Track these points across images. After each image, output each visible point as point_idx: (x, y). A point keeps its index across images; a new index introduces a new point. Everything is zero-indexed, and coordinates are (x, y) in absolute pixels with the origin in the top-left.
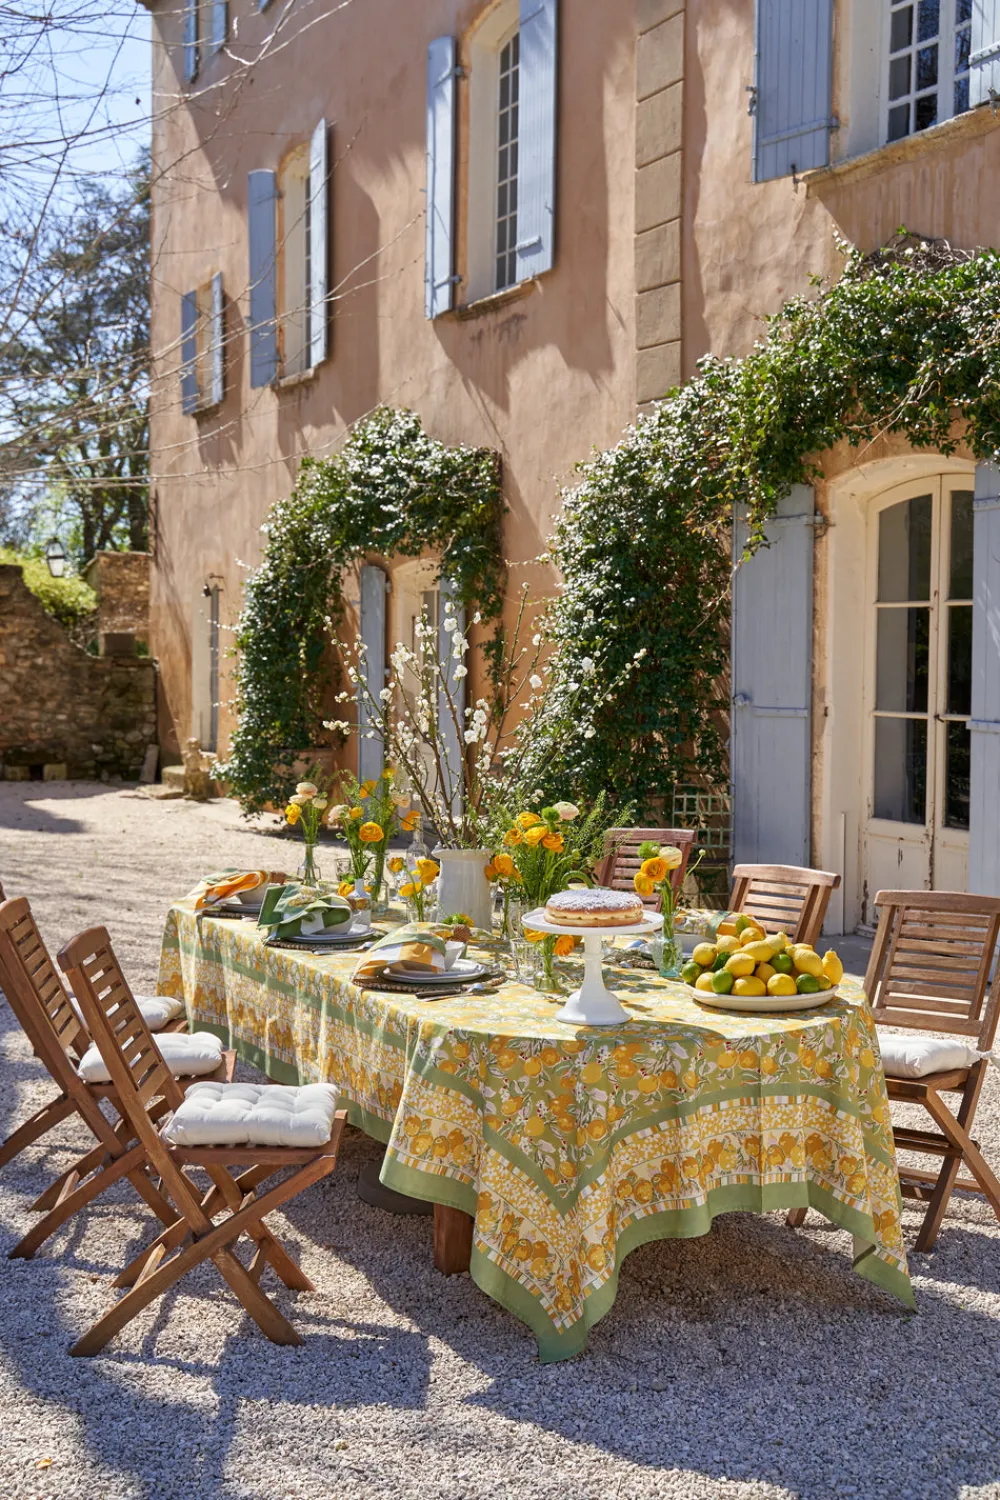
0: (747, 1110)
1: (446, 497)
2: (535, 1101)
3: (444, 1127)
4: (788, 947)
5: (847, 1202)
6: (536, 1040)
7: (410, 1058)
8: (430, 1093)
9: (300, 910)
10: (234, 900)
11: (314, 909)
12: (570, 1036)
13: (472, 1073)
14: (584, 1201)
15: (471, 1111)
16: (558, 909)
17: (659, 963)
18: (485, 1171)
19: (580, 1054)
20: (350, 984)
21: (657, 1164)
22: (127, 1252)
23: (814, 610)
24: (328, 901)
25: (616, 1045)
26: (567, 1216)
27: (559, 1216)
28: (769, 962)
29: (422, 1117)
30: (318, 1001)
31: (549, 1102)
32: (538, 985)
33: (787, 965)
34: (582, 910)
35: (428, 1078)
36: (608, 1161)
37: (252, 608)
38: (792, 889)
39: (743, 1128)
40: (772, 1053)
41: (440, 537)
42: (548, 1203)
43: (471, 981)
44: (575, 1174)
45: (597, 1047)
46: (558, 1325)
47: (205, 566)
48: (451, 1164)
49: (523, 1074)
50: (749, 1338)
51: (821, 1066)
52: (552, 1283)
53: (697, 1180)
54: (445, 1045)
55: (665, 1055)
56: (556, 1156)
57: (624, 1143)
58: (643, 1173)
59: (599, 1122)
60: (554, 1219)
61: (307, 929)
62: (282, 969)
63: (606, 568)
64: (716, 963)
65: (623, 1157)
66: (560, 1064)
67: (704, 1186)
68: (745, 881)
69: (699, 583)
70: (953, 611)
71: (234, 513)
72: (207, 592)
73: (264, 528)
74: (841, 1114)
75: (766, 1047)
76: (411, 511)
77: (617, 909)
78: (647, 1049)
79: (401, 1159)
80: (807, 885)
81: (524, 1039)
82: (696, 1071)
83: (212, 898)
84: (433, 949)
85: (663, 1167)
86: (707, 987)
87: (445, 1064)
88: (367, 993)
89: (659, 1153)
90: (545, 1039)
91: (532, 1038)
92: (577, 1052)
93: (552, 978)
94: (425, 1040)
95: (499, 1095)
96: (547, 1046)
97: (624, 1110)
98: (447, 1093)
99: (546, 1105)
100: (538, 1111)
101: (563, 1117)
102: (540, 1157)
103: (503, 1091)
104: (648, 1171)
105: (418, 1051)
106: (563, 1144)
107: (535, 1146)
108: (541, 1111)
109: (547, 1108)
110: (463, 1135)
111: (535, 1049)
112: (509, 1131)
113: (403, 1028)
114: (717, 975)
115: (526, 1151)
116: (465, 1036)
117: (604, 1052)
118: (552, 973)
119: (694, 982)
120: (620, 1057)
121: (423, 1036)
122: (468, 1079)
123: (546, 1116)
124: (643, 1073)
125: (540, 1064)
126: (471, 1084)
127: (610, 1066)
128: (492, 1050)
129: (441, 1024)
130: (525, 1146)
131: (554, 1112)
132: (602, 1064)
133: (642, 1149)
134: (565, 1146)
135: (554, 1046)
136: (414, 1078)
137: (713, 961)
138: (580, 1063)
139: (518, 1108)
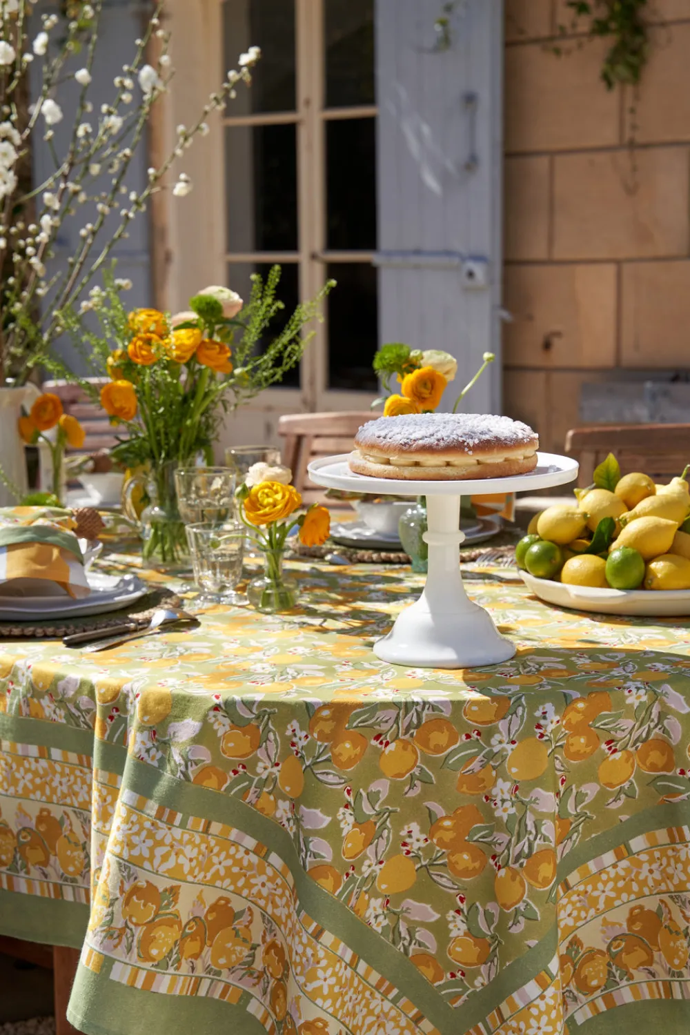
2: (400, 822)
3: (200, 899)
6: (408, 706)
7: (112, 769)
8: (177, 833)
13: (263, 783)
16: (404, 448)
19: (502, 725)
21: (620, 917)
25: (569, 700)
29: (162, 884)
31: (431, 823)
34: (457, 447)
35: (170, 805)
42: (417, 1019)
45: (533, 708)
48: (208, 970)
49: (378, 774)
54: (205, 736)
55: (649, 709)
58: (594, 938)
59: (547, 853)
66: (455, 750)
78: (621, 702)
79: (120, 974)
81: (385, 705)
85: (633, 920)
87: (205, 772)
89: (624, 896)
90: (429, 703)
91: (401, 703)
92: (495, 721)
93: (281, 590)
94: (151, 728)
95: (335, 824)
96: (432, 715)
97: (571, 824)
98: (206, 831)
99: (422, 831)
100: (405, 844)
101: (461, 852)
102: (404, 933)
103: (344, 814)
104: (603, 932)
105: (140, 750)
106: (459, 902)
107: (395, 913)
108: (412, 843)
109: (424, 836)
110: (231, 908)
111: (406, 724)
112: (351, 892)
113: (78, 709)
114: (608, 560)
115: (378, 925)
116: (251, 712)
117: (547, 715)
118: (281, 580)
119: (555, 575)
120: (573, 722)
121: (143, 721)
122: (251, 797)
123: (421, 853)
124: (610, 749)
125: (415, 752)
126: (258, 807)
127: (557, 742)
128: (315, 735)
129: (182, 693)
130: (376, 917)
131: (441, 842)
132: (546, 741)
133: (595, 894)
134: (464, 906)
135: (447, 714)
136: (136, 809)
137: (585, 534)
138: (500, 742)
139: (368, 843)
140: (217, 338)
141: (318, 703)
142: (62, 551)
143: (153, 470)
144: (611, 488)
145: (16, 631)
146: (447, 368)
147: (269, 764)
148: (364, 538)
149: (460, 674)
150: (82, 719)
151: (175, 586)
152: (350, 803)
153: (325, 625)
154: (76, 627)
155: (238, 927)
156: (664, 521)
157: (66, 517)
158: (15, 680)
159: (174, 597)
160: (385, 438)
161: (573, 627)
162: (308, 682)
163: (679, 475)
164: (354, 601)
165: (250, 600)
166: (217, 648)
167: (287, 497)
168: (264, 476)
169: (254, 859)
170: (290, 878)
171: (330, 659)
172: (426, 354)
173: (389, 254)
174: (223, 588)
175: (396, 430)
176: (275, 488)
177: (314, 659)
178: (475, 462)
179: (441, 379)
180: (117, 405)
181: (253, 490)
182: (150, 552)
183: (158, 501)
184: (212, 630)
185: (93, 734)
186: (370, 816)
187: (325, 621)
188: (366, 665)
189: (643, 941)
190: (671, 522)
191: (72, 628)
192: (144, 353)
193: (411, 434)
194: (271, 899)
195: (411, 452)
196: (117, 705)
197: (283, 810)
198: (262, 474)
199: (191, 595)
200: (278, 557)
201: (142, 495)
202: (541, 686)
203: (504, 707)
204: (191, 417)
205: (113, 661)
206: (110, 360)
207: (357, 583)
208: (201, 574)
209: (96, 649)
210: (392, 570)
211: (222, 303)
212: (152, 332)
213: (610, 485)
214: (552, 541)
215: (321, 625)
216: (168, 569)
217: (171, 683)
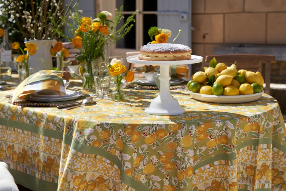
0: (249, 152)
2: (150, 156)
6: (153, 125)
13: (111, 146)
16: (153, 52)
19: (180, 131)
21: (209, 182)
25: (199, 124)
29: (83, 173)
31: (159, 156)
34: (168, 52)
39: (246, 161)
45: (189, 127)
49: (144, 143)
54: (95, 132)
55: (222, 128)
56: (162, 183)
58: (201, 187)
64: (209, 81)
66: (166, 137)
78: (214, 125)
81: (146, 125)
85: (212, 183)
87: (95, 142)
88: (26, 109)
89: (211, 177)
90: (159, 124)
91: (150, 124)
92: (177, 130)
93: (120, 95)
94: (80, 131)
96: (160, 128)
97: (197, 157)
98: (95, 157)
99: (156, 158)
100: (152, 161)
101: (168, 164)
102: (151, 184)
103: (134, 155)
104: (204, 185)
105: (76, 138)
106: (167, 177)
107: (149, 179)
108: (154, 161)
109: (157, 159)
110: (104, 179)
111: (152, 131)
112: (135, 174)
113: (60, 126)
114: (213, 87)
115: (144, 182)
116: (108, 126)
117: (193, 129)
118: (120, 92)
119: (198, 92)
120: (200, 131)
121: (77, 129)
122: (108, 149)
123: (156, 163)
124: (210, 138)
125: (154, 138)
126: (110, 152)
127: (195, 136)
128: (126, 133)
129: (89, 121)
130: (143, 180)
131: (162, 161)
132: (192, 136)
133: (203, 175)
134: (168, 178)
135: (164, 128)
136: (75, 155)
137: (207, 80)
138: (179, 136)
139: (141, 161)
140: (105, 25)
141: (127, 124)
142: (58, 83)
143: (87, 62)
144: (214, 67)
145: (44, 104)
146: (169, 34)
147: (113, 141)
148: (146, 83)
149: (169, 117)
150: (61, 129)
151: (91, 94)
152: (136, 151)
153: (132, 104)
154: (61, 104)
155: (106, 184)
156: (229, 76)
157: (60, 73)
158: (43, 118)
159: (90, 97)
160: (148, 49)
161: (202, 106)
162: (125, 119)
163: (234, 64)
164: (141, 99)
165: (111, 98)
166: (101, 109)
167: (122, 68)
168: (116, 62)
169: (110, 166)
170: (120, 172)
171: (132, 113)
172: (163, 30)
173: (160, 11)
174: (104, 94)
175: (151, 47)
176: (118, 65)
177: (128, 113)
178: (173, 56)
179: (167, 36)
180: (76, 43)
181: (112, 66)
182: (85, 86)
183: (88, 71)
184: (100, 105)
185: (63, 133)
186: (142, 154)
187: (132, 103)
188: (142, 115)
189: (215, 189)
190: (231, 76)
191: (60, 104)
192: (84, 29)
193: (155, 48)
194: (115, 177)
195: (155, 53)
196: (70, 125)
197: (117, 153)
198: (115, 61)
199: (95, 97)
200: (120, 85)
201: (83, 69)
202: (191, 120)
203: (180, 126)
204: (97, 47)
205: (70, 112)
206: (76, 32)
207: (143, 94)
208: (98, 90)
209: (66, 109)
210: (153, 91)
211: (106, 15)
212: (87, 23)
213: (214, 66)
214: (198, 82)
215: (131, 105)
216: (90, 90)
217: (86, 118)
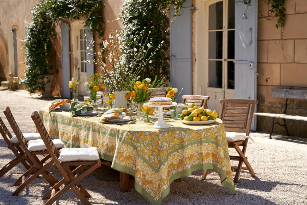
0: (199, 147)
1: (87, 3)
2: (149, 146)
3: (127, 154)
4: (205, 110)
5: (221, 168)
6: (149, 132)
7: (118, 138)
8: (123, 146)
9: (81, 108)
10: (58, 107)
11: (84, 107)
12: (157, 130)
13: (134, 141)
14: (162, 169)
15: (133, 150)
17: (172, 116)
18: (138, 163)
19: (160, 135)
20: (99, 123)
21: (178, 160)
22: (42, 193)
23: (192, 32)
24: (88, 105)
25: (168, 132)
26: (157, 174)
27: (155, 173)
28: (201, 113)
29: (122, 152)
30: (89, 128)
31: (153, 146)
32: (145, 121)
33: (205, 114)
34: (159, 101)
35: (123, 143)
36: (167, 159)
37: (29, 35)
38: (197, 101)
39: (198, 151)
40: (204, 133)
41: (85, 14)
42: (152, 171)
43: (129, 121)
44: (159, 163)
45: (164, 133)
46: (155, 199)
47: (11, 23)
48: (128, 163)
49: (146, 140)
50: (199, 201)
51: (214, 136)
52: (154, 190)
53: (188, 162)
54: (127, 135)
55: (180, 134)
56: (154, 159)
57: (171, 156)
58: (175, 163)
59: (165, 150)
60: (154, 174)
61: (82, 112)
62: (78, 122)
63: (136, 22)
64: (188, 114)
65: (170, 159)
66: (155, 137)
67: (190, 164)
68: (185, 99)
69: (160, 26)
70: (229, 32)
71: (20, 8)
72: (13, 30)
73: (32, 12)
74: (219, 147)
75: (202, 132)
76: (77, 7)
77: (167, 101)
78: (176, 133)
79: (117, 162)
80: (201, 100)
81: (146, 132)
82: (187, 138)
83: (53, 107)
84: (119, 114)
85: (180, 161)
86: (187, 120)
87: (127, 139)
88: (104, 125)
89: (178, 158)
93: (148, 120)
95: (141, 145)
97: (171, 148)
98: (127, 146)
100: (150, 149)
101: (156, 150)
102: (150, 160)
105: (120, 136)
106: (156, 156)
107: (149, 157)
109: (152, 148)
110: (131, 156)
111: (149, 134)
112: (143, 154)
113: (115, 132)
114: (189, 117)
116: (132, 132)
117: (166, 134)
119: (183, 119)
120: (169, 135)
121: (121, 133)
122: (132, 142)
123: (152, 150)
124: (175, 139)
125: (150, 137)
126: (133, 144)
128: (139, 135)
130: (147, 158)
131: (154, 149)
132: (165, 137)
133: (175, 157)
135: (154, 133)
136: (119, 143)
138: (160, 137)
139: (145, 148)
147: (134, 138)
152: (142, 143)
154: (119, 123)
155: (132, 158)
156: (197, 112)
157: (121, 109)
158: (110, 128)
170: (137, 152)
173: (236, 60)
177: (145, 127)
178: (161, 103)
184: (137, 124)
185: (116, 135)
186: (145, 145)
189: (181, 163)
194: (135, 155)
196: (119, 131)
197: (136, 144)
200: (148, 115)
211: (147, 81)
214: (184, 114)
217: (124, 129)
